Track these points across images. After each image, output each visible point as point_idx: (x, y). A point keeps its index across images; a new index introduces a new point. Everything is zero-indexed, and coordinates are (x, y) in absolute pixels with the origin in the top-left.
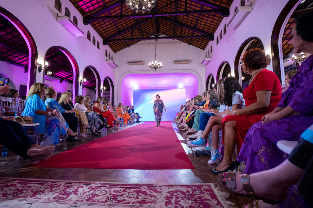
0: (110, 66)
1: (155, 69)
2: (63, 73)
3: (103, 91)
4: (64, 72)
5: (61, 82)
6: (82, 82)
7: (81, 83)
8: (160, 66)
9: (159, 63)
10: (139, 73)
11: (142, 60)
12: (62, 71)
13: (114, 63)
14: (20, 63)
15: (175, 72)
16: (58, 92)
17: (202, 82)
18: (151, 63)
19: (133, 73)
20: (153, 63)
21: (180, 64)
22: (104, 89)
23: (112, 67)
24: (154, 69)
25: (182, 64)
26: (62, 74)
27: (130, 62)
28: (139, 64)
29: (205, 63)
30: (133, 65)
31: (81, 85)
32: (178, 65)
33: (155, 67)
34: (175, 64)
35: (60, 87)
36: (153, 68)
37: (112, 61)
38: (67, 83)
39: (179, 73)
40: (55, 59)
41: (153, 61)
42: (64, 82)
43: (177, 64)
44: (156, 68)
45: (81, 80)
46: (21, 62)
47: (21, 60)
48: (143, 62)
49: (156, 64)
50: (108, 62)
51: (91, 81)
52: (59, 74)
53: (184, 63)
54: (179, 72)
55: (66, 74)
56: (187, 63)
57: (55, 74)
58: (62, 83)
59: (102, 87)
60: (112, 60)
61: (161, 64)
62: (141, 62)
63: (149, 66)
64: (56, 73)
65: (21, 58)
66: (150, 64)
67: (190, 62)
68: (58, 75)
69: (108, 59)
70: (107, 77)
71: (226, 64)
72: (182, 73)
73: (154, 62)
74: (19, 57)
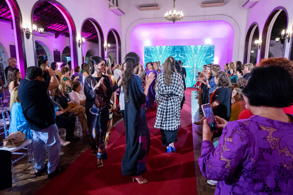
0: (115, 13)
1: (174, 22)
2: (58, 26)
3: (107, 49)
4: (59, 24)
5: (56, 37)
6: (81, 42)
7: (79, 44)
8: (180, 17)
9: (179, 14)
10: (152, 21)
11: (157, 3)
12: (55, 23)
13: (120, 9)
14: (5, 17)
15: (202, 19)
16: (55, 50)
17: (240, 33)
18: (168, 13)
19: (145, 22)
20: (170, 13)
21: (211, 6)
22: (108, 48)
23: (118, 15)
24: (172, 21)
25: (213, 6)
26: (56, 26)
27: (140, 7)
28: (153, 9)
29: (249, 5)
30: (144, 10)
31: (79, 46)
32: (207, 9)
33: (173, 18)
34: (203, 7)
35: (56, 43)
36: (170, 20)
37: (117, 8)
38: (64, 37)
39: (208, 20)
40: (45, 10)
41: (170, 11)
42: (60, 36)
43: (206, 7)
44: (175, 20)
45: (80, 40)
46: (5, 15)
47: (4, 14)
48: (157, 6)
49: (174, 15)
50: (111, 8)
51: (93, 32)
52: (53, 27)
53: (216, 6)
54: (207, 18)
55: (62, 26)
56: (221, 6)
57: (48, 28)
58: (58, 38)
59: (105, 44)
60: (117, 5)
61: (182, 14)
62: (155, 6)
63: (166, 17)
64: (50, 26)
65: (3, 11)
66: (166, 15)
67: (225, 4)
68: (52, 29)
69: (112, 5)
70: (111, 29)
71: (281, 10)
72: (211, 20)
73: (172, 12)
74: (2, 11)
